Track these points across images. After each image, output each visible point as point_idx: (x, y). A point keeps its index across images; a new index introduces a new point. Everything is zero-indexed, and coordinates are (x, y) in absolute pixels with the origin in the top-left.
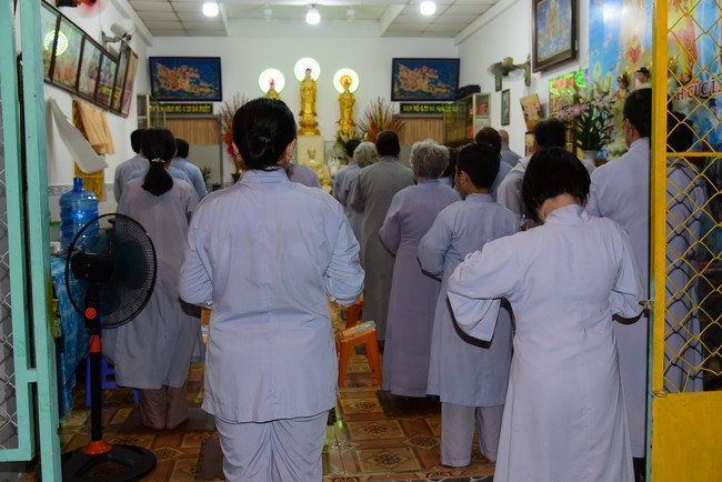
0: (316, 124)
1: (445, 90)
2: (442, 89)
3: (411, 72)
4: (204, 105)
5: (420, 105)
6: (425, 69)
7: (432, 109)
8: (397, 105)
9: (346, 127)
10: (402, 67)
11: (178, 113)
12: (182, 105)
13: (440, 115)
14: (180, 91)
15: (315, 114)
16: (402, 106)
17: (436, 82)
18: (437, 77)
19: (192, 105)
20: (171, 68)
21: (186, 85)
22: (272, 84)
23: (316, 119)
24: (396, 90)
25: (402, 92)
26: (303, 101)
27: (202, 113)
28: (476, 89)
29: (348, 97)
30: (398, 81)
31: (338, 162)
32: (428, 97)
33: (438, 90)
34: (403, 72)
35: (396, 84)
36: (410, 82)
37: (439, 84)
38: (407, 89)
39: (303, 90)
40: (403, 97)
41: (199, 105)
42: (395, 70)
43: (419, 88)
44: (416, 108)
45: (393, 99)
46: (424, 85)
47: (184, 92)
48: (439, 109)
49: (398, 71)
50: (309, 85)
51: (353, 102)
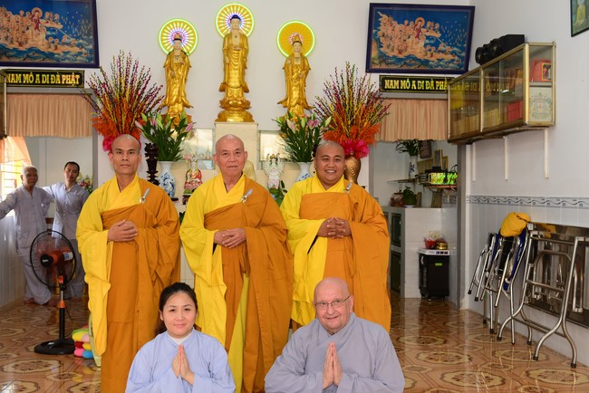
0: (246, 105)
1: (450, 57)
2: (446, 56)
3: (398, 27)
4: (70, 73)
5: (411, 80)
6: (420, 22)
7: (430, 85)
8: (375, 78)
9: (296, 110)
10: (384, 18)
11: (28, 85)
12: (35, 73)
13: (442, 96)
14: (31, 49)
15: (246, 90)
16: (382, 81)
17: (436, 44)
18: (438, 35)
19: (50, 73)
20: (16, 12)
21: (39, 40)
22: (178, 39)
23: (247, 97)
24: (374, 54)
25: (383, 57)
26: (227, 66)
27: (66, 85)
28: (519, 40)
29: (299, 63)
30: (378, 41)
31: (281, 164)
32: (424, 66)
33: (441, 56)
34: (387, 25)
35: (374, 45)
36: (397, 43)
37: (441, 47)
38: (391, 54)
39: (227, 51)
40: (384, 66)
41: (62, 73)
42: (373, 22)
43: (409, 52)
44: (404, 84)
45: (369, 70)
46: (417, 48)
47: (39, 51)
48: (441, 86)
49: (378, 24)
50: (236, 41)
51: (306, 69)
